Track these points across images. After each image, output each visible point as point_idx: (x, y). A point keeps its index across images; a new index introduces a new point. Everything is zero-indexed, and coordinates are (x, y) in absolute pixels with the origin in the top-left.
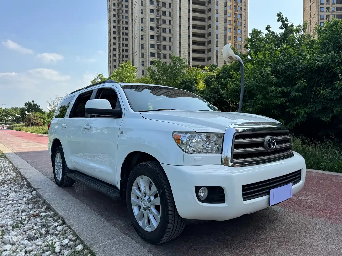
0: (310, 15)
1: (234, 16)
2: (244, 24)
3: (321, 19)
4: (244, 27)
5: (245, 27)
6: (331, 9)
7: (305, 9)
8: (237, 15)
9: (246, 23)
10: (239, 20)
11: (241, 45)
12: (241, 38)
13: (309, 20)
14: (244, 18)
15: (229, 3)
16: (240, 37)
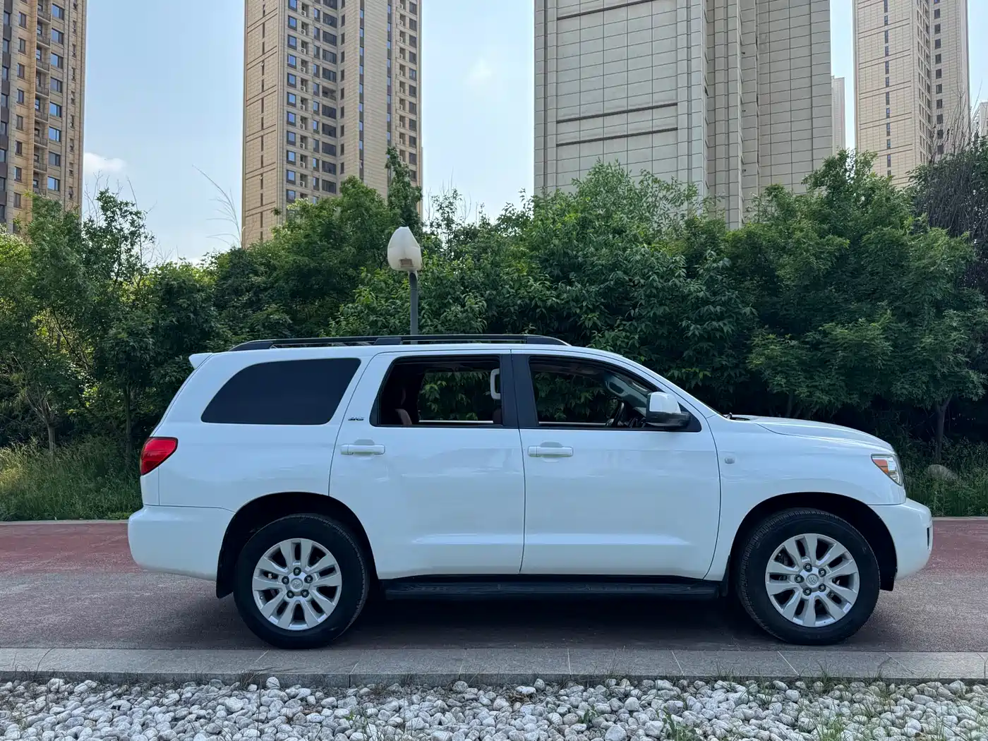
0: (263, 86)
1: (36, 54)
2: (70, 92)
3: (289, 142)
4: (70, 101)
5: (73, 100)
6: (311, 125)
7: (249, 66)
8: (45, 54)
9: (78, 90)
10: (54, 73)
11: (59, 156)
12: (60, 132)
13: (260, 135)
14: (71, 72)
15: (19, 7)
16: (57, 130)
